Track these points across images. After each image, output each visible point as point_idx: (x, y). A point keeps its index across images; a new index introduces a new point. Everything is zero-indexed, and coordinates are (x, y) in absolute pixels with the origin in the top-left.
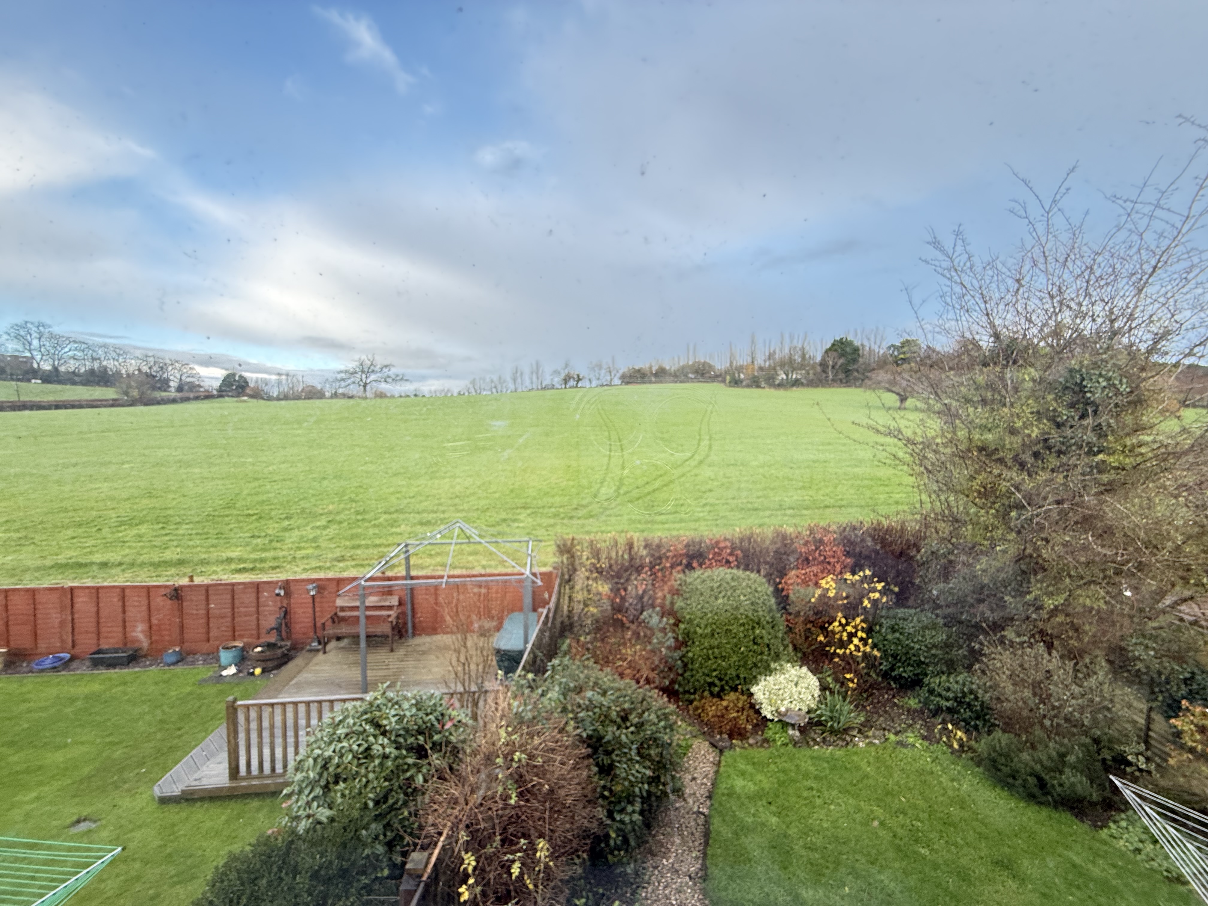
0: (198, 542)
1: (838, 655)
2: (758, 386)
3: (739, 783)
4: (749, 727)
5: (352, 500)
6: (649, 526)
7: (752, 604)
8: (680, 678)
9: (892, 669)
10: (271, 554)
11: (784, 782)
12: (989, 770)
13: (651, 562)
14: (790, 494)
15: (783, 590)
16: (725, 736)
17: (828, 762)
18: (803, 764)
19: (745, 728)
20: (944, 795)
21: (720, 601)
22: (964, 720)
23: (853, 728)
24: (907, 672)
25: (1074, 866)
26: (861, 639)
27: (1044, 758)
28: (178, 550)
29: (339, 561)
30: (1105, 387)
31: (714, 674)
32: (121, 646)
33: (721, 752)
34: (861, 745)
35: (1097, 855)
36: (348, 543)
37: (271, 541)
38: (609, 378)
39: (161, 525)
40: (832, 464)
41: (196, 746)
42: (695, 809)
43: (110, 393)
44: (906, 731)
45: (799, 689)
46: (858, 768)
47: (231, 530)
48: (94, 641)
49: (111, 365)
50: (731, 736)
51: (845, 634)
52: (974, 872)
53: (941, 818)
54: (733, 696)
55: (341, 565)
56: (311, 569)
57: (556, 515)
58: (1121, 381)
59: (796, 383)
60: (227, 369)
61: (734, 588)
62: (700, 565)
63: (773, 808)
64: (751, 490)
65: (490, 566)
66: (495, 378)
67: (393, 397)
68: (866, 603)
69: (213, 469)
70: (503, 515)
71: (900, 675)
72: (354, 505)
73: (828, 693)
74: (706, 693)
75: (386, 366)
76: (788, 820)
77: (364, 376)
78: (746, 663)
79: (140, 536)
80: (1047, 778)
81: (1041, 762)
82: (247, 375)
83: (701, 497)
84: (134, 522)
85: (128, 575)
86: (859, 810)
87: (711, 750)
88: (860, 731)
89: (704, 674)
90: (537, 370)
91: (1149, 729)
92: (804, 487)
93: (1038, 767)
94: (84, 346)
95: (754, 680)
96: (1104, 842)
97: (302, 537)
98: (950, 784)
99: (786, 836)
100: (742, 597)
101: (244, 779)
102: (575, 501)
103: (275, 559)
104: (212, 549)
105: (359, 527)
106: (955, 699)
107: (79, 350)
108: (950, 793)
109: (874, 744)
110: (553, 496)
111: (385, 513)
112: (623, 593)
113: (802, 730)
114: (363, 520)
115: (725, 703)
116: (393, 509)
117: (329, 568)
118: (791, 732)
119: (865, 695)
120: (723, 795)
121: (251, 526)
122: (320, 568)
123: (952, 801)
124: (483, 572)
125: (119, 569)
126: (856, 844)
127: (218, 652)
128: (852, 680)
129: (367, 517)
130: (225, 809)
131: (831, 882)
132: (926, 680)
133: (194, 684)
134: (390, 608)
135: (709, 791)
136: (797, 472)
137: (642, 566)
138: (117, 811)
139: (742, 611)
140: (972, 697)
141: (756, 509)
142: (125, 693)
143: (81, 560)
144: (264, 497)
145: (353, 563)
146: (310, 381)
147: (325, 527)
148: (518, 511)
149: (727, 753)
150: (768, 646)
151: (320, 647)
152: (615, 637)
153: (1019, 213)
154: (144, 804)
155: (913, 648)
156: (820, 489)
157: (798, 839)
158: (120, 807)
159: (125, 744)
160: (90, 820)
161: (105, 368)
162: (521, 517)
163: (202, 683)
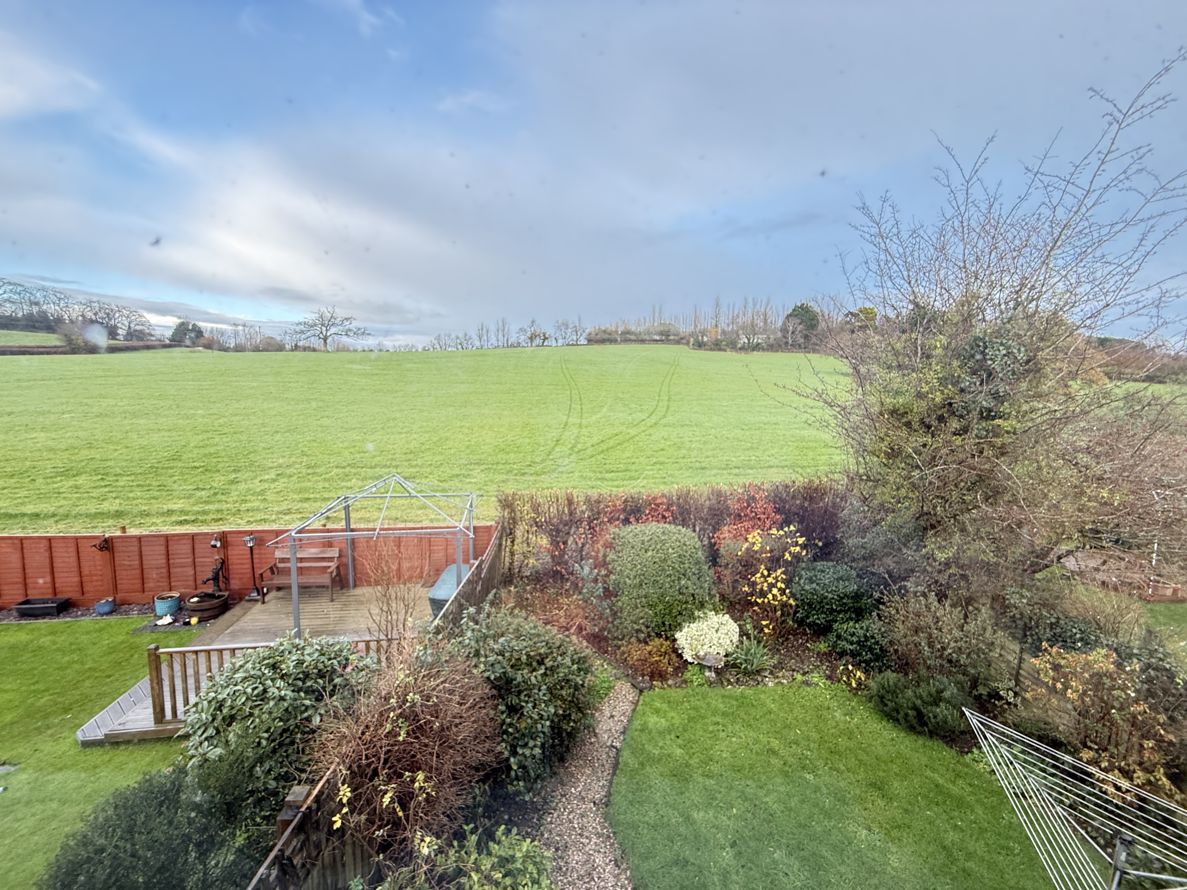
0: (139, 494)
1: (757, 604)
2: (720, 350)
3: (653, 720)
4: (670, 669)
5: (303, 454)
6: (599, 483)
7: (680, 556)
8: (610, 625)
9: (807, 617)
10: (216, 506)
11: (694, 718)
12: (878, 706)
13: (589, 517)
14: (737, 454)
15: (715, 543)
16: (647, 678)
17: (737, 700)
18: (714, 702)
19: (666, 671)
20: (835, 727)
21: (650, 553)
22: (865, 661)
23: (766, 669)
24: (821, 619)
25: (937, 786)
26: (780, 589)
27: (924, 695)
28: (117, 501)
29: (285, 514)
30: (1005, 355)
31: (641, 621)
32: (50, 597)
33: (641, 691)
34: (770, 684)
35: (958, 776)
36: (295, 496)
37: (215, 494)
38: (575, 338)
39: (100, 477)
40: (781, 427)
41: (124, 692)
42: (608, 744)
43: (52, 340)
44: (813, 672)
45: (719, 634)
46: (763, 705)
47: (175, 482)
48: (22, 592)
49: (51, 309)
50: (652, 677)
51: (765, 584)
52: (849, 793)
53: (829, 748)
54: (657, 641)
55: (287, 517)
56: (256, 521)
57: (509, 472)
58: (1019, 350)
59: (757, 347)
60: (180, 318)
61: (664, 543)
62: (637, 520)
63: (680, 741)
64: (701, 449)
65: (438, 520)
66: (461, 335)
67: (355, 351)
68: (787, 556)
69: (160, 420)
70: (457, 471)
71: (814, 622)
72: (305, 459)
73: (745, 638)
74: (633, 640)
75: (347, 319)
76: (691, 751)
77: (324, 329)
78: (671, 611)
79: (77, 487)
80: (925, 711)
81: (921, 697)
82: (201, 324)
83: (653, 456)
84: (71, 473)
85: (61, 526)
86: (756, 741)
87: (632, 690)
88: (771, 673)
89: (632, 622)
90: (503, 328)
91: (1020, 668)
92: (752, 448)
93: (919, 702)
94: (19, 289)
95: (679, 626)
96: (968, 766)
97: (249, 490)
98: (843, 718)
99: (687, 765)
100: (670, 550)
101: (169, 722)
102: (529, 458)
103: (218, 511)
104: (153, 501)
105: (309, 481)
106: (858, 643)
107: (16, 293)
108: (842, 726)
109: (782, 683)
110: (508, 453)
111: (337, 467)
112: (562, 547)
113: (718, 672)
114: (314, 473)
115: (649, 648)
116: (345, 464)
117: (274, 521)
118: (707, 674)
119: (780, 640)
120: (636, 730)
121: (196, 479)
122: (265, 520)
123: (842, 733)
124: (431, 525)
125: (52, 520)
126: (749, 772)
127: (154, 602)
128: (767, 626)
129: (318, 470)
130: (150, 751)
131: (721, 804)
132: (835, 626)
133: (128, 633)
134: (331, 559)
135: (624, 727)
136: (748, 433)
137: (581, 521)
138: (38, 755)
139: (669, 563)
140: (873, 641)
141: (703, 468)
142: (54, 643)
143: (10, 511)
144: (212, 450)
145: (299, 516)
146: (269, 333)
147: (274, 481)
148: (472, 467)
149: (645, 693)
150: (693, 595)
151: (259, 597)
152: (554, 588)
153: (943, 182)
154: (66, 749)
155: (826, 598)
156: (767, 450)
157: (698, 768)
158: (42, 751)
159: (51, 692)
160: (10, 764)
161: (45, 313)
162: (474, 473)
163: (136, 632)
